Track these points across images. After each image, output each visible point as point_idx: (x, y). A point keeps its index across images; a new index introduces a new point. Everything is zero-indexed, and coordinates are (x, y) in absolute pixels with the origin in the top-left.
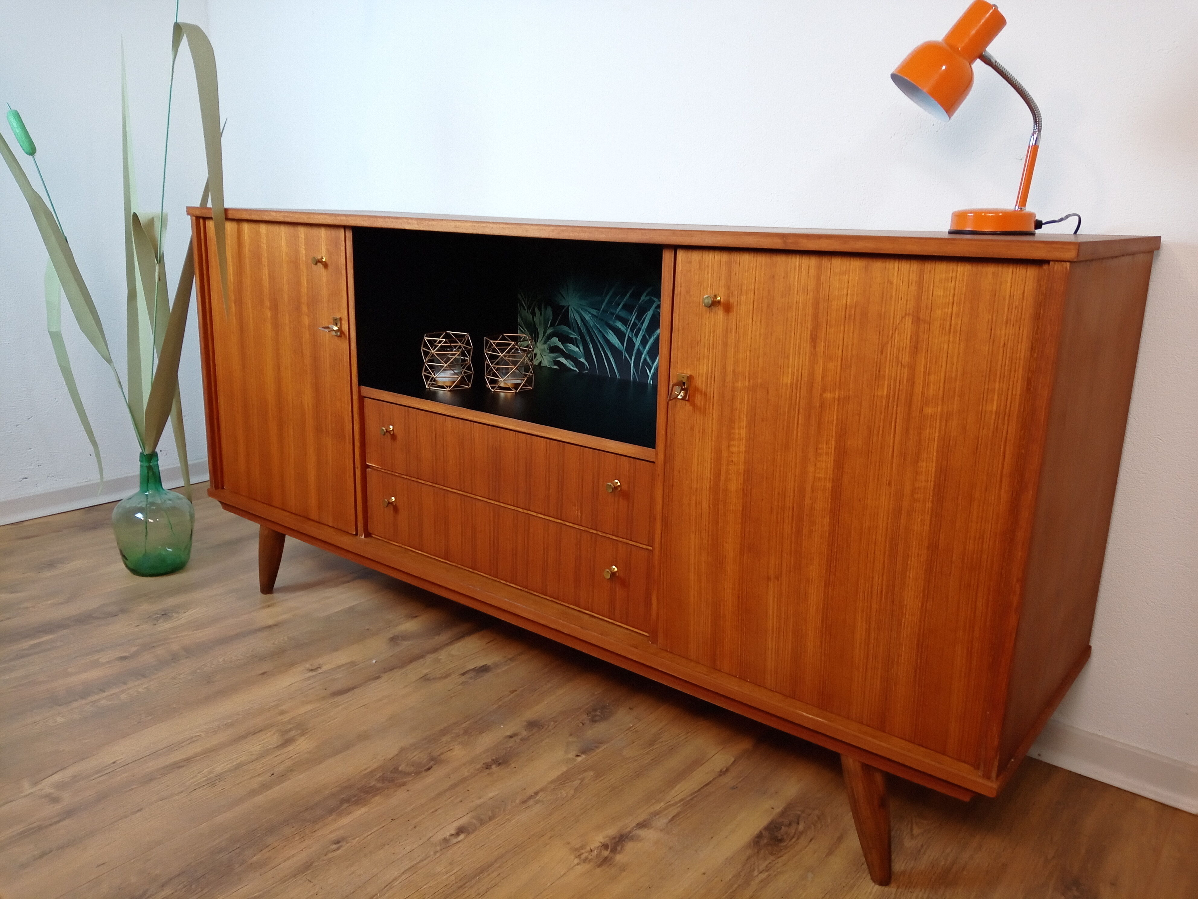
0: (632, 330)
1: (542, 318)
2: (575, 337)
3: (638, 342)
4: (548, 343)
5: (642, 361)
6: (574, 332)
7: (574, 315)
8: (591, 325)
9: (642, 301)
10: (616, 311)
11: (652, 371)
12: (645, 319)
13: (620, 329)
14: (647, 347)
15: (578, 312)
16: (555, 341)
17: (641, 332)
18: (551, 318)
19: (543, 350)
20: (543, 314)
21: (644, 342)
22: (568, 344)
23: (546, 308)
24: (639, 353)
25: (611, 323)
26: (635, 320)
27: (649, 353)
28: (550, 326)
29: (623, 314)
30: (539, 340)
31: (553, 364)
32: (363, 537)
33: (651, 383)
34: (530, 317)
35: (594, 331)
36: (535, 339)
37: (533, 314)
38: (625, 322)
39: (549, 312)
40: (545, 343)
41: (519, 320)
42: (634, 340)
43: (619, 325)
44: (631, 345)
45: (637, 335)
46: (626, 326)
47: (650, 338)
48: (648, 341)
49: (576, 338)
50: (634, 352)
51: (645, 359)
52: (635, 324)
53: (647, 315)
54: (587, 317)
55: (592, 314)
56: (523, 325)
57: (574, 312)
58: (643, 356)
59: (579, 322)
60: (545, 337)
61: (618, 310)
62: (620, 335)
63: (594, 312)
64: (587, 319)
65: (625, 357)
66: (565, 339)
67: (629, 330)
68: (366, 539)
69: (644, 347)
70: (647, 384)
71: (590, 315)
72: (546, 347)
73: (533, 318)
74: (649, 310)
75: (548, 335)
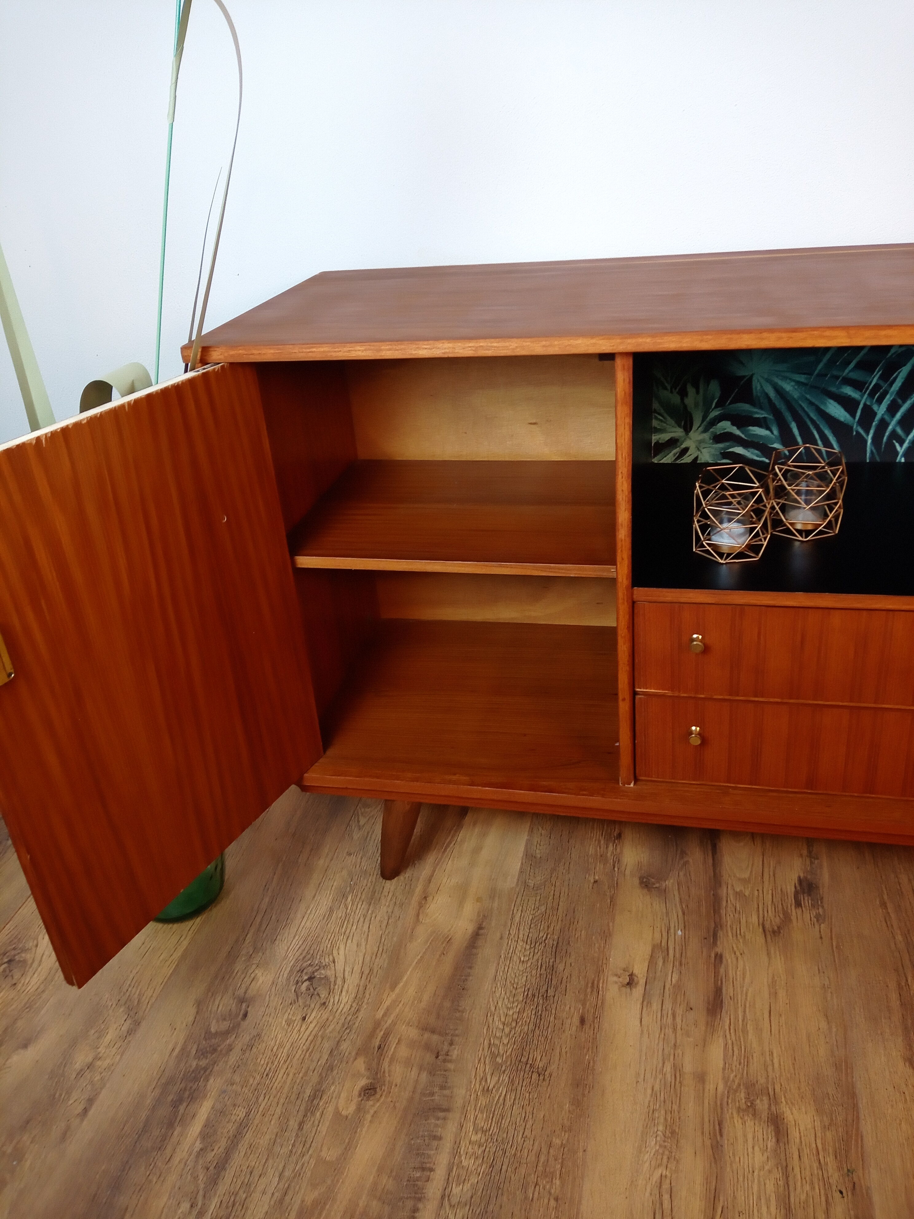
0: (872, 395)
1: (700, 398)
2: (763, 416)
3: (881, 410)
4: (711, 430)
5: (887, 434)
6: (761, 408)
7: (762, 387)
8: (795, 397)
9: (892, 355)
10: (844, 371)
11: (906, 445)
12: (896, 377)
13: (850, 396)
14: (898, 416)
15: (768, 381)
16: (726, 426)
17: (888, 396)
18: (718, 394)
19: (701, 442)
20: (701, 391)
21: (893, 409)
22: (751, 428)
23: (708, 383)
24: (883, 424)
25: (833, 389)
26: (878, 380)
27: (901, 422)
28: (716, 407)
29: (856, 376)
30: (695, 427)
31: (720, 456)
32: (632, 785)
33: (903, 460)
34: (675, 399)
35: (801, 406)
36: (687, 428)
37: (683, 394)
38: (859, 386)
39: (715, 388)
40: (705, 431)
41: (656, 405)
42: (875, 407)
43: (848, 391)
44: (868, 415)
45: (880, 401)
46: (861, 391)
47: (904, 402)
48: (899, 407)
49: (765, 418)
50: (874, 424)
51: (894, 432)
52: (877, 387)
53: (899, 373)
54: (788, 387)
55: (798, 383)
56: (662, 411)
57: (762, 381)
58: (890, 428)
59: (772, 394)
60: (705, 423)
61: (847, 371)
62: (849, 405)
63: (802, 378)
64: (787, 390)
65: (857, 432)
66: (742, 421)
67: (866, 396)
68: (635, 787)
69: (893, 415)
70: (893, 464)
71: (793, 383)
72: (706, 436)
73: (682, 399)
74: (905, 365)
75: (711, 419)
